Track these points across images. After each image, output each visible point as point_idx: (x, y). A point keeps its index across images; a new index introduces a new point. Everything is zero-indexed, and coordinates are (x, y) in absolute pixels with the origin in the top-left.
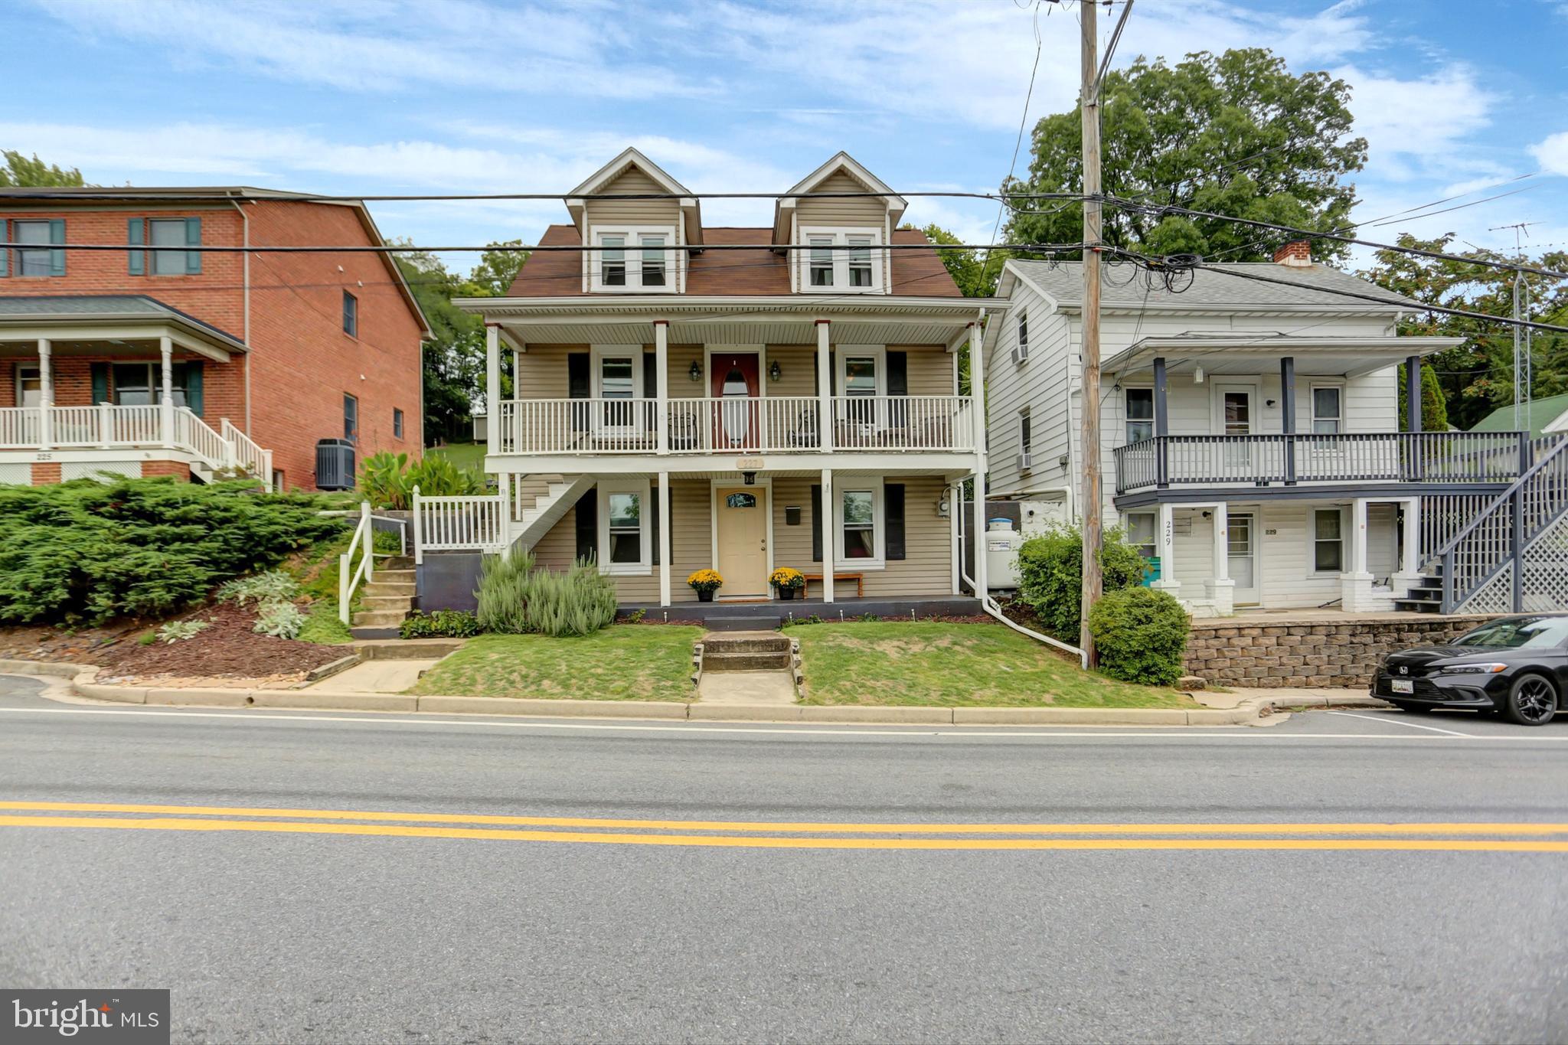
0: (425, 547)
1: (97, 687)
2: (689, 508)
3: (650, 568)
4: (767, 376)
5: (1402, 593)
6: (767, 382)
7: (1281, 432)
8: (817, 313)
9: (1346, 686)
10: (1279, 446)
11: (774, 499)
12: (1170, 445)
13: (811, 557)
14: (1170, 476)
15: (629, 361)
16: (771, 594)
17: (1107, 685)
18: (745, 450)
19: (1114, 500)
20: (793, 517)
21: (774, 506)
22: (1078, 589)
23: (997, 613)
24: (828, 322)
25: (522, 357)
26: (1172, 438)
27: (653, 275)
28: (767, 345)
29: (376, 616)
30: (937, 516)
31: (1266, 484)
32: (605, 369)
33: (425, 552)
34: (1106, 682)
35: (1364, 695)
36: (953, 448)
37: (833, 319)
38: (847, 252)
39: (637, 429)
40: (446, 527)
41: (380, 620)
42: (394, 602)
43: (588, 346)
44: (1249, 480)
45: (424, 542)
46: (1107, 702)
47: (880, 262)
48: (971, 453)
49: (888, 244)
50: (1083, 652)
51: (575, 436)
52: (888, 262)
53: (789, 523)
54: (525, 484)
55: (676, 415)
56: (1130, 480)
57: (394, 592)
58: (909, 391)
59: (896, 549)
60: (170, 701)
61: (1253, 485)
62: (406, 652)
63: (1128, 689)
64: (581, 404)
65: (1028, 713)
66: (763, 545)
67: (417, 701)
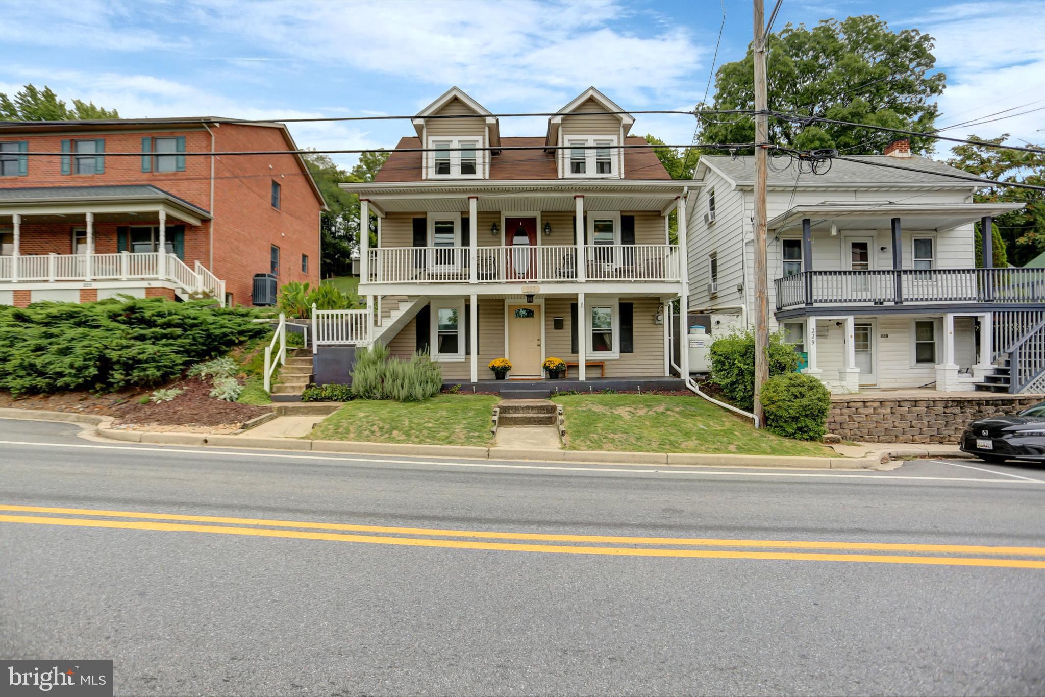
0: (319, 342)
1: (112, 431)
2: (489, 318)
3: (464, 357)
4: (542, 232)
5: (980, 379)
6: (542, 236)
7: (892, 268)
8: (576, 190)
9: (941, 443)
10: (890, 278)
11: (546, 313)
12: (814, 277)
13: (571, 351)
14: (815, 298)
15: (452, 223)
16: (543, 375)
17: (773, 439)
18: (527, 280)
19: (775, 314)
20: (559, 325)
21: (546, 317)
22: (752, 374)
23: (696, 389)
24: (583, 197)
25: (383, 220)
26: (815, 273)
27: (468, 168)
28: (542, 212)
29: (287, 387)
30: (654, 324)
31: (881, 303)
32: (436, 228)
33: (319, 346)
34: (772, 437)
35: (956, 449)
36: (666, 279)
37: (586, 195)
38: (595, 151)
39: (457, 266)
40: (333, 330)
41: (289, 390)
42: (299, 378)
43: (425, 213)
44: (870, 300)
45: (319, 339)
46: (774, 451)
47: (617, 157)
48: (678, 282)
49: (622, 145)
50: (756, 417)
51: (416, 271)
52: (622, 157)
53: (556, 328)
54: (384, 302)
55: (482, 258)
56: (785, 300)
57: (299, 372)
58: (636, 241)
59: (627, 346)
60: (156, 441)
61: (872, 304)
62: (305, 411)
63: (787, 442)
64: (421, 250)
65: (718, 458)
66: (538, 342)
67: (311, 443)
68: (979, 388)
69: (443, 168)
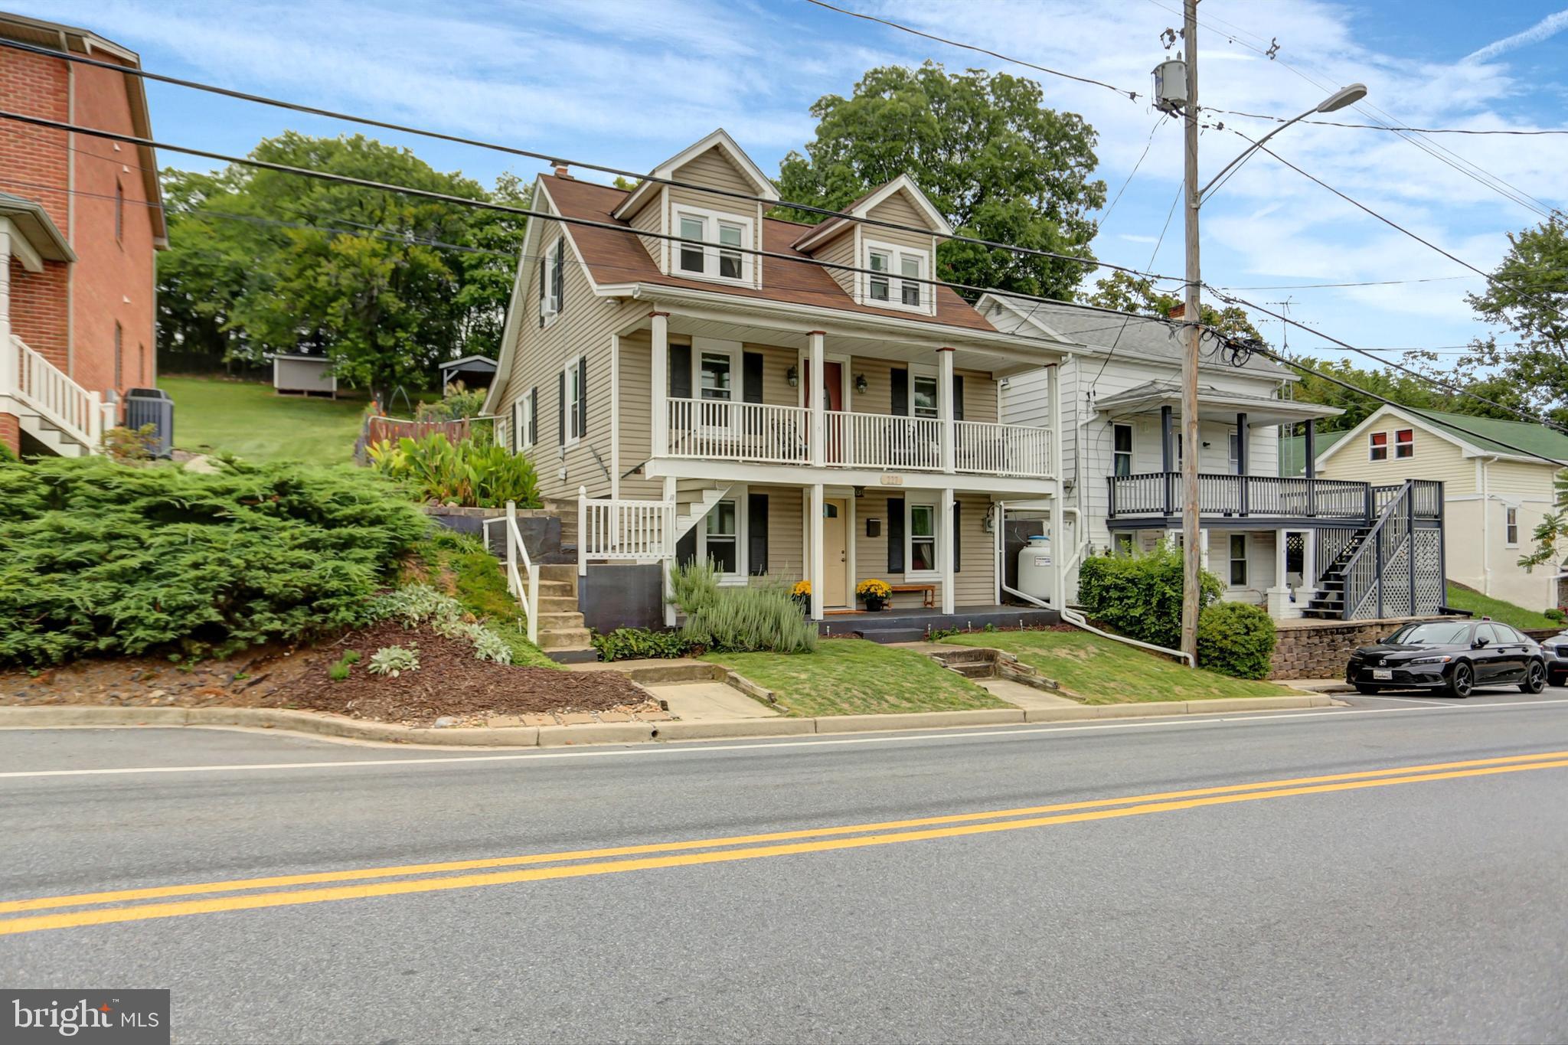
0: (590, 556)
2: (781, 516)
3: (747, 579)
4: (852, 388)
5: (1304, 603)
6: (853, 394)
10: (1235, 485)
11: (857, 511)
13: (886, 570)
15: (727, 358)
16: (853, 606)
19: (1107, 522)
20: (872, 529)
21: (857, 517)
23: (1083, 624)
25: (623, 341)
27: (729, 267)
28: (853, 357)
29: (558, 637)
30: (985, 531)
31: (1230, 515)
32: (703, 363)
33: (589, 562)
39: (732, 430)
41: (566, 642)
43: (690, 338)
45: (589, 551)
48: (1051, 479)
51: (677, 434)
53: (869, 535)
55: (778, 421)
56: (1120, 505)
57: (555, 608)
61: (1221, 515)
62: (656, 676)
64: (683, 404)
66: (843, 556)
68: (1307, 614)
69: (692, 260)
